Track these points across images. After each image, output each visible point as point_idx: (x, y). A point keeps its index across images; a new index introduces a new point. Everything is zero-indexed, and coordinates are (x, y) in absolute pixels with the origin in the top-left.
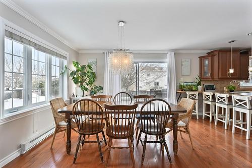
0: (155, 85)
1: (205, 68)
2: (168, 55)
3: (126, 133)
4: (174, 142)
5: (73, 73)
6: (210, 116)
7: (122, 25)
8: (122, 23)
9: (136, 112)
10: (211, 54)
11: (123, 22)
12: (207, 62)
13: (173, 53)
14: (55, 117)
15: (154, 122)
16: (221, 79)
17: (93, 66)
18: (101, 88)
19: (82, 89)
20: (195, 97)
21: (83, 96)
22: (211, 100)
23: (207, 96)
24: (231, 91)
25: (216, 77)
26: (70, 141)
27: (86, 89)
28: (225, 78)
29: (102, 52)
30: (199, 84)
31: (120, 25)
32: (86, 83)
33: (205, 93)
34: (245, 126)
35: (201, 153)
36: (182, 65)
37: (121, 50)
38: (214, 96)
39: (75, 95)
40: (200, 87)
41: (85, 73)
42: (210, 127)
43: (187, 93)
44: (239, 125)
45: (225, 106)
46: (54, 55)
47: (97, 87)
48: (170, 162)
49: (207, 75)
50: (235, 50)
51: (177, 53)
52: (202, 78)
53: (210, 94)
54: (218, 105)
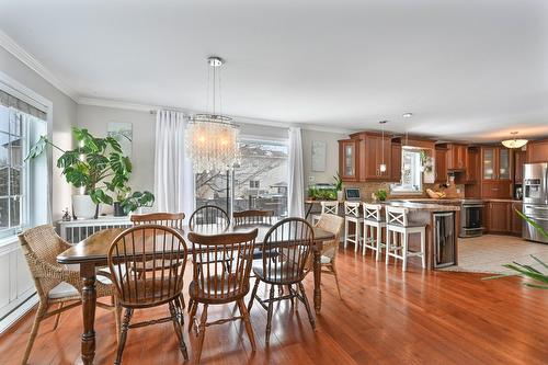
0: (251, 186)
1: (348, 160)
2: (290, 133)
3: (232, 290)
4: (315, 292)
5: (69, 158)
6: (356, 242)
7: (217, 64)
8: (217, 61)
9: (256, 246)
10: (355, 138)
11: (219, 59)
12: (350, 151)
13: (298, 130)
14: (37, 279)
15: (275, 261)
16: (369, 180)
17: (123, 142)
18: (150, 197)
19: (94, 199)
20: (334, 210)
21: (96, 217)
22: (357, 214)
23: (351, 208)
24: (382, 199)
25: (363, 176)
26: (93, 333)
27: (107, 199)
28: (374, 179)
29: (149, 110)
30: (339, 187)
31: (212, 64)
32: (107, 184)
33: (348, 204)
34: (399, 253)
35: (352, 302)
36: (313, 153)
37: (215, 117)
38: (361, 208)
39: (70, 214)
40: (340, 193)
41: (104, 160)
42: (356, 261)
43: (323, 203)
44: (393, 252)
45: (376, 224)
46: (13, 105)
47: (137, 194)
48: (313, 328)
49: (350, 173)
50: (387, 135)
51: (305, 129)
52: (343, 178)
53: (356, 205)
54: (367, 223)
